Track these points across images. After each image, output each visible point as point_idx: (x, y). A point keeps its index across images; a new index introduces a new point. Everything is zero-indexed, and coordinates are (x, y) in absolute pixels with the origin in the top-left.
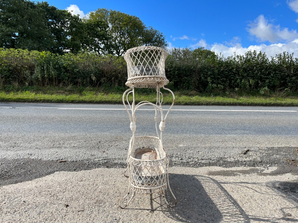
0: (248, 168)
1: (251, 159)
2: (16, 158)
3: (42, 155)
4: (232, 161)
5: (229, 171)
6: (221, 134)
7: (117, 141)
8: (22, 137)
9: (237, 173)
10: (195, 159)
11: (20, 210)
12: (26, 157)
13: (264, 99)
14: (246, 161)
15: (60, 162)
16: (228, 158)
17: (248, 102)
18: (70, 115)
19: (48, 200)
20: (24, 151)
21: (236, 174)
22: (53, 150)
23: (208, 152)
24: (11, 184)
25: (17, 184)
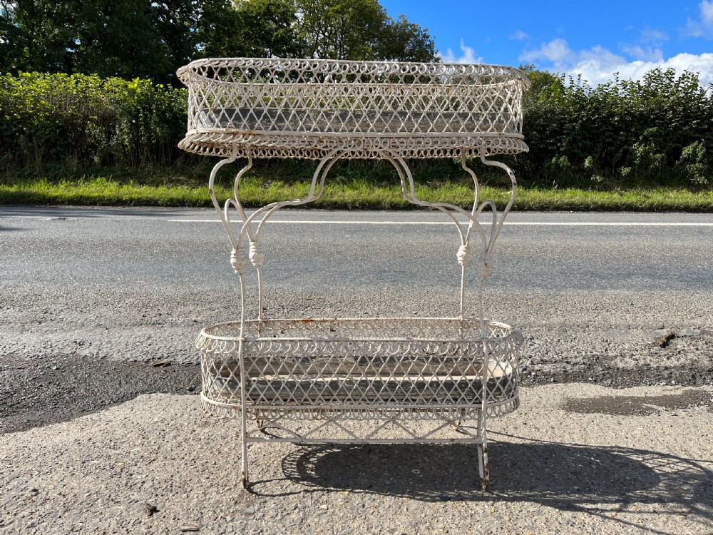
0: (679, 391)
1: (682, 360)
2: (40, 354)
4: (629, 369)
5: (624, 398)
6: (589, 287)
8: (67, 294)
9: (649, 405)
10: (524, 360)
11: (16, 522)
12: (67, 351)
14: (670, 368)
15: (155, 366)
16: (616, 357)
18: (195, 236)
19: (103, 486)
20: (64, 334)
21: (648, 409)
22: (139, 332)
23: (559, 341)
24: (13, 431)
25: (29, 432)
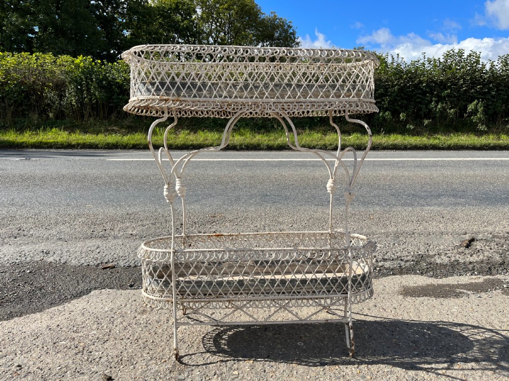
0: (481, 279)
1: (481, 257)
2: (17, 261)
3: (68, 254)
4: (444, 264)
5: (444, 286)
6: (412, 205)
7: (214, 223)
8: (35, 215)
9: (461, 290)
12: (37, 258)
13: (476, 138)
14: (473, 262)
15: (104, 269)
16: (435, 255)
17: (449, 142)
18: (127, 171)
19: (71, 362)
20: (34, 246)
21: (461, 293)
22: (91, 243)
23: (394, 244)
